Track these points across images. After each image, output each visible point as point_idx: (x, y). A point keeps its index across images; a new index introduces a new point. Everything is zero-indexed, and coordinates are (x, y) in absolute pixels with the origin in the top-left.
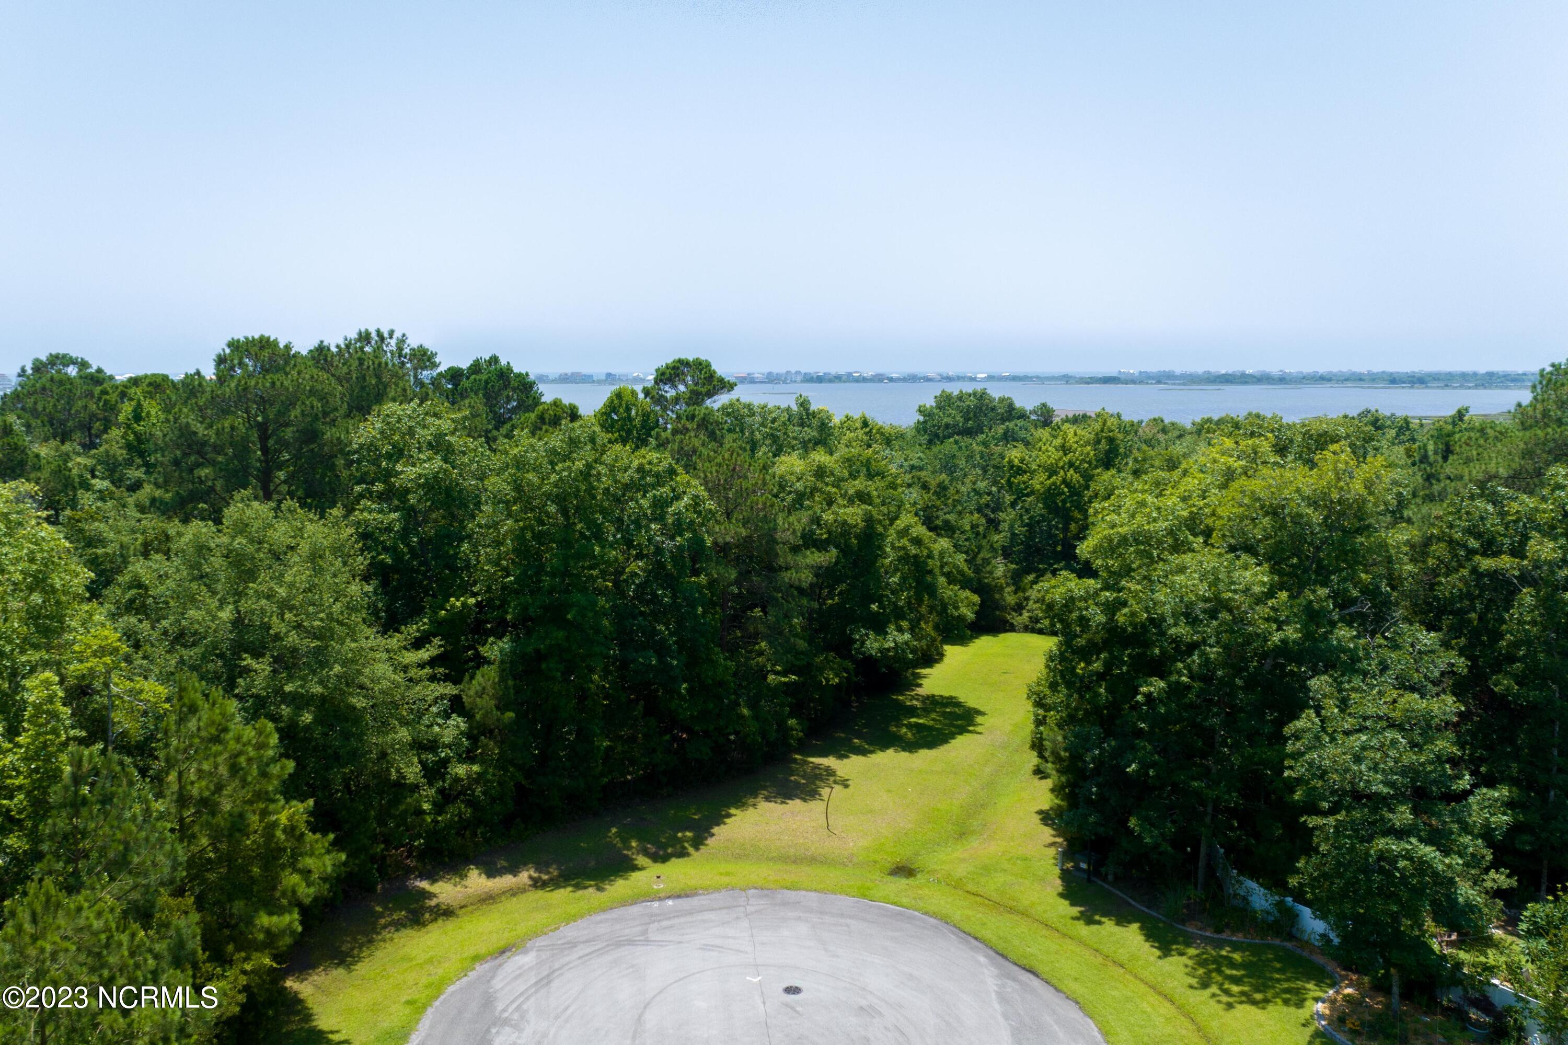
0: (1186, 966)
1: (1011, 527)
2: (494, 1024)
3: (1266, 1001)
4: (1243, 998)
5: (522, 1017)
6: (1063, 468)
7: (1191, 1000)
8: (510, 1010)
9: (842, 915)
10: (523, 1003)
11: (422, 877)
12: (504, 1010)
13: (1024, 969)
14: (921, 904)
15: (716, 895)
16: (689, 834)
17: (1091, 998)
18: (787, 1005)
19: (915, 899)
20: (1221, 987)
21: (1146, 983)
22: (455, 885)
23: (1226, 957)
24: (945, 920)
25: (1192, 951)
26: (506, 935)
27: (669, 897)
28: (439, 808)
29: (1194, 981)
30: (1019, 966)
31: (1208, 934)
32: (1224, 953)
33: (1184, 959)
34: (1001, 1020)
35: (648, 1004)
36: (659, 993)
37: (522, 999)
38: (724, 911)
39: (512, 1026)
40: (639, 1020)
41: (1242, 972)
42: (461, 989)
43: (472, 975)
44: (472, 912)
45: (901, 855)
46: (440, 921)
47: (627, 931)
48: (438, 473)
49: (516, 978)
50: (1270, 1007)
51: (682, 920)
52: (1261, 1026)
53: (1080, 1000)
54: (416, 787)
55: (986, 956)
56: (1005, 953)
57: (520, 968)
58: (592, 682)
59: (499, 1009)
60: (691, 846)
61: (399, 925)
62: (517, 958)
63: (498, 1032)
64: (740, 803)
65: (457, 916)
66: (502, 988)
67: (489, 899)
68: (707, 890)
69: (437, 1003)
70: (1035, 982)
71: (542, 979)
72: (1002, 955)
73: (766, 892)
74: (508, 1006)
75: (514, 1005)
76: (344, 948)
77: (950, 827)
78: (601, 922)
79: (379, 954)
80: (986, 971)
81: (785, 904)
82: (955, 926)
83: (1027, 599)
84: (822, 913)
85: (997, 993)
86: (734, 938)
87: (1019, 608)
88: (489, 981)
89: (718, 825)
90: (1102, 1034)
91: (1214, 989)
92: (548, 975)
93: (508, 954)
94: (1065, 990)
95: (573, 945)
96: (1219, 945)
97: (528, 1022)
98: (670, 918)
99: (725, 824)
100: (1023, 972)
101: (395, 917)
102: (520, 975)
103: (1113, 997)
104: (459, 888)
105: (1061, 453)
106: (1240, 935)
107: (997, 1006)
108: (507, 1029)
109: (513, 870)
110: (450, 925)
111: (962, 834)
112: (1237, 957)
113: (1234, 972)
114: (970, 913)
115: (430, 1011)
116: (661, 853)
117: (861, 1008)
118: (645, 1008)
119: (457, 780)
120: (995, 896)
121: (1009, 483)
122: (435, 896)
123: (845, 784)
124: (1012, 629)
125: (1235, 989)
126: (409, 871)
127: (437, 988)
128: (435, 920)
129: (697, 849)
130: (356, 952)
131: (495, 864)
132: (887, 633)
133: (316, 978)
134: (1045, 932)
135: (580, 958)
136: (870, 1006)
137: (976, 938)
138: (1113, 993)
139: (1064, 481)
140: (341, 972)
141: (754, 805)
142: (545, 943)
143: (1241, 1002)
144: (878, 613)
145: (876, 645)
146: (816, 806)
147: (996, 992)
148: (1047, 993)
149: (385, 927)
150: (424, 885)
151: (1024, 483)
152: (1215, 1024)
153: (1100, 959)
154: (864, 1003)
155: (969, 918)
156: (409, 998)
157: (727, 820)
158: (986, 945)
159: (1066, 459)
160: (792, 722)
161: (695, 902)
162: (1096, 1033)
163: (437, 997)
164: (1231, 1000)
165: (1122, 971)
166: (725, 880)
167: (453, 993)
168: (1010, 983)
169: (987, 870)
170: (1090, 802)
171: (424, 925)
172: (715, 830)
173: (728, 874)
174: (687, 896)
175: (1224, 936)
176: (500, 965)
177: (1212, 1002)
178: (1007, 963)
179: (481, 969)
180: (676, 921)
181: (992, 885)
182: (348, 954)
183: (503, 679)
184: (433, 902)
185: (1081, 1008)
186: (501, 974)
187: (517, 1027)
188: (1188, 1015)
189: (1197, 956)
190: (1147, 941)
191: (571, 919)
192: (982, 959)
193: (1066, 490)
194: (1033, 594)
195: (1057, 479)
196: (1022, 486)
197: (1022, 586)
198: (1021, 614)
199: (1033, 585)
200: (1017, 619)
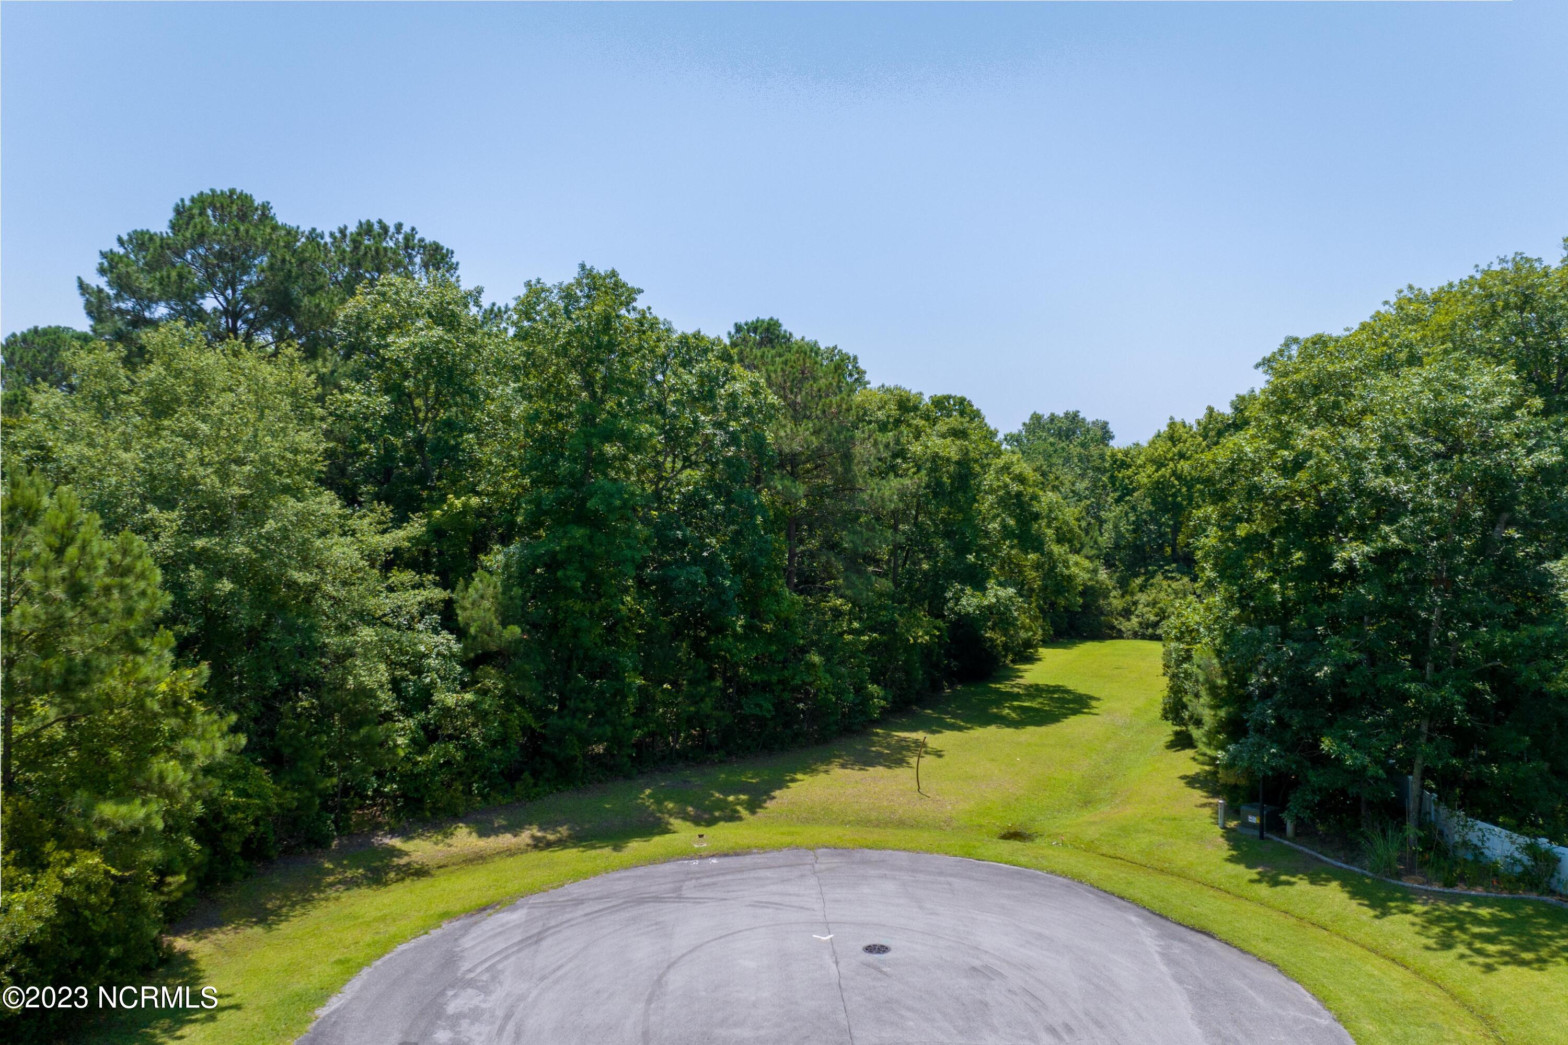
0: (1413, 924)
1: (1116, 527)
2: (452, 986)
3: (1542, 961)
4: (1507, 959)
5: (494, 978)
6: (1172, 459)
7: (1432, 963)
8: (479, 970)
9: (941, 874)
10: (499, 961)
11: (393, 833)
12: (470, 971)
13: (1193, 929)
14: (1045, 863)
15: (776, 854)
16: (742, 797)
17: (1293, 960)
18: (868, 965)
19: (1036, 858)
20: (1470, 945)
21: (1363, 946)
22: (436, 843)
23: (1468, 914)
24: (1078, 879)
25: (1418, 908)
26: (491, 892)
27: (713, 856)
28: (419, 745)
29: (1431, 942)
30: (1187, 927)
31: (1436, 888)
32: (1462, 908)
33: (1409, 917)
34: (1173, 984)
35: (674, 963)
36: (691, 951)
37: (497, 958)
38: (784, 869)
39: (477, 988)
40: (659, 982)
41: (1495, 930)
42: (415, 947)
43: (435, 933)
44: (452, 872)
45: (1013, 821)
46: (408, 882)
47: (653, 889)
48: (437, 343)
49: (495, 936)
50: (1551, 968)
51: (729, 877)
52: (1545, 990)
53: (1280, 962)
54: (387, 717)
55: (1138, 916)
56: (1164, 913)
57: (502, 925)
58: (623, 603)
59: (464, 969)
60: (746, 809)
61: (350, 884)
62: (501, 915)
63: (455, 996)
64: (808, 769)
65: (432, 876)
66: (473, 947)
67: (477, 859)
68: (763, 849)
69: (378, 963)
70: (1212, 944)
71: (530, 937)
72: (1161, 916)
73: (840, 851)
74: (476, 966)
75: (487, 965)
76: (269, 906)
77: (1071, 796)
78: (620, 879)
79: (314, 913)
80: (1141, 931)
81: (865, 862)
82: (1092, 885)
83: (1135, 603)
84: (914, 871)
85: (1162, 955)
86: (798, 895)
87: (1127, 613)
88: (456, 940)
89: (780, 788)
90: (1318, 1000)
91: (1462, 949)
92: (540, 933)
93: (489, 911)
94: (1255, 952)
95: (579, 902)
96: (1456, 899)
97: (501, 983)
98: (712, 876)
99: (788, 787)
100: (1193, 933)
101: (349, 874)
102: (500, 933)
103: (1323, 959)
104: (441, 846)
105: (1170, 444)
106: (1480, 889)
107: (1164, 968)
108: (470, 991)
109: (514, 828)
110: (421, 885)
111: (1087, 803)
112: (1484, 912)
113: (1484, 930)
114: (1110, 872)
115: (365, 972)
116: (706, 816)
117: (974, 969)
118: (669, 967)
119: (446, 711)
120: (1139, 858)
121: (1113, 479)
122: (407, 854)
123: (939, 754)
124: (1120, 635)
125: (1491, 948)
126: (378, 827)
127: (383, 947)
128: (403, 879)
129: (753, 812)
130: (284, 910)
131: (492, 823)
132: (986, 589)
133: (221, 936)
134: (1211, 892)
135: (586, 915)
136: (986, 967)
137: (1122, 898)
138: (1323, 954)
139: (1174, 473)
140: (258, 930)
141: (826, 772)
142: (542, 900)
143: (1506, 963)
144: (975, 564)
145: (975, 601)
146: (903, 774)
147: (1160, 953)
148: (1233, 956)
149: (331, 885)
150: (397, 842)
151: (1129, 478)
152: (1475, 990)
153: (1294, 920)
154: (977, 963)
155: (1110, 877)
156: (342, 957)
157: (790, 784)
158: (1137, 905)
159: (1175, 450)
160: (873, 688)
161: (747, 860)
162: (1309, 999)
163: (380, 957)
164: (1488, 960)
165: (1326, 933)
166: (788, 839)
167: (403, 952)
168: (1176, 943)
169: (1124, 831)
170: (1261, 728)
171: (386, 884)
172: (777, 793)
173: (791, 834)
174: (737, 854)
175: (1457, 890)
176: (476, 923)
177: (1463, 964)
178: (1168, 924)
179: (446, 926)
180: (721, 878)
181: (1134, 847)
182: (276, 912)
183: (507, 588)
184: (404, 861)
185: (1282, 971)
186: (475, 932)
187: (485, 990)
188: (1432, 981)
189: (1426, 913)
190: (1351, 898)
191: (578, 876)
192: (1134, 919)
193: (1176, 482)
194: (1142, 598)
195: (1166, 471)
196: (1127, 481)
197: (1130, 589)
198: (1129, 620)
199: (1142, 588)
200: (1125, 625)
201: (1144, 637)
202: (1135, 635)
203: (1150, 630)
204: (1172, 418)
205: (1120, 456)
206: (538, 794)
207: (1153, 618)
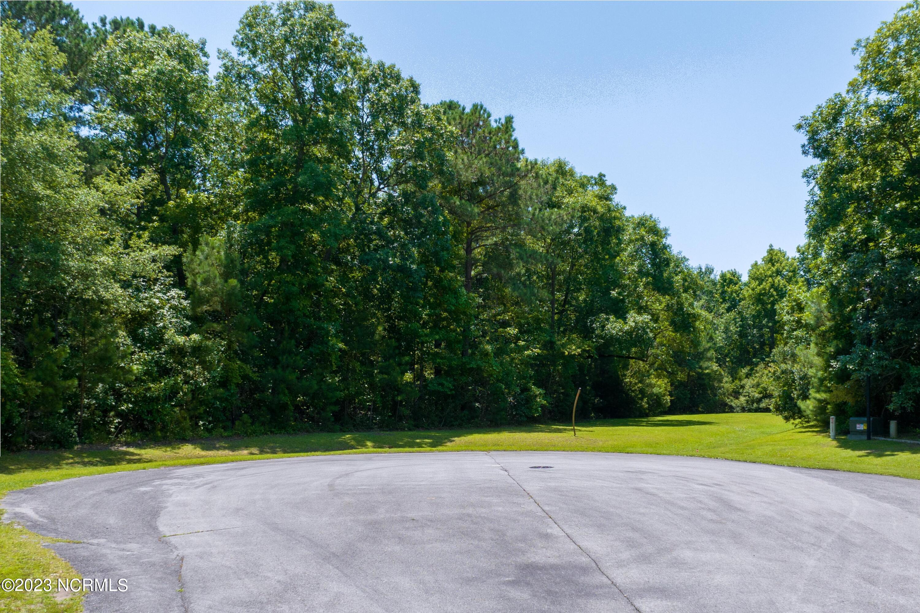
6: (771, 276)
18: (534, 471)
35: (361, 471)
83: (743, 386)
87: (736, 394)
99: (465, 437)
105: (769, 265)
118: (356, 472)
124: (731, 410)
131: (215, 444)
132: (627, 317)
139: (772, 286)
144: (617, 298)
145: (618, 325)
146: (561, 434)
151: (736, 292)
159: (774, 269)
193: (775, 293)
194: (748, 383)
195: (766, 285)
196: (734, 294)
197: (738, 376)
198: (737, 398)
199: (748, 376)
200: (734, 403)
201: (750, 411)
202: (743, 410)
203: (755, 405)
204: (771, 246)
205: (728, 276)
206: (254, 432)
207: (757, 395)
